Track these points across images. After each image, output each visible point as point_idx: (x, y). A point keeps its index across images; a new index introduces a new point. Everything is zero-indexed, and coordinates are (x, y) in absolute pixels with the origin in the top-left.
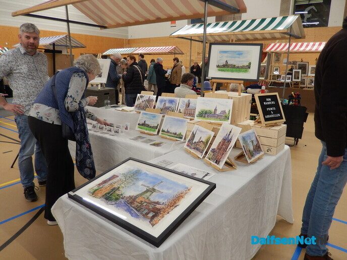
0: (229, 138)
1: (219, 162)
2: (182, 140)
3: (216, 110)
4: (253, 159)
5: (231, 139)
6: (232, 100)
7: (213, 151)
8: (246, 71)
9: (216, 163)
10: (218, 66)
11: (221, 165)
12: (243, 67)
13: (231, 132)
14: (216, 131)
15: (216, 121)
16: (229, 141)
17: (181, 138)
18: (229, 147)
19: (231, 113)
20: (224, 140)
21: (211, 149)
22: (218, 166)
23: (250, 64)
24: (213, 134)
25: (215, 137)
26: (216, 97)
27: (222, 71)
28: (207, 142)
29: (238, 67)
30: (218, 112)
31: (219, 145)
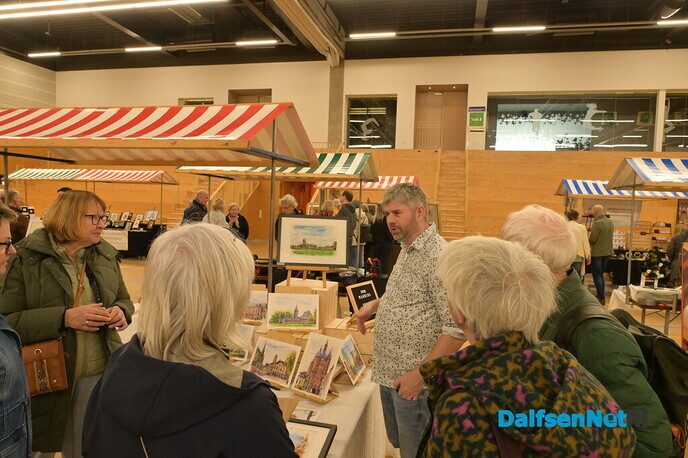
0: (327, 353)
1: (319, 391)
2: (245, 359)
3: (296, 311)
4: (357, 378)
5: (330, 356)
6: (317, 296)
7: (303, 375)
8: (331, 254)
9: (314, 392)
10: (293, 247)
11: (324, 395)
12: (326, 248)
13: (326, 345)
14: (300, 342)
15: (299, 328)
16: (328, 359)
17: (243, 356)
18: (330, 367)
19: (317, 315)
20: (319, 358)
21: (298, 374)
22: (318, 396)
23: (335, 243)
24: (298, 349)
25: (302, 351)
26: (295, 293)
27: (298, 253)
28: (291, 362)
29: (320, 248)
30: (300, 314)
31: (311, 366)
